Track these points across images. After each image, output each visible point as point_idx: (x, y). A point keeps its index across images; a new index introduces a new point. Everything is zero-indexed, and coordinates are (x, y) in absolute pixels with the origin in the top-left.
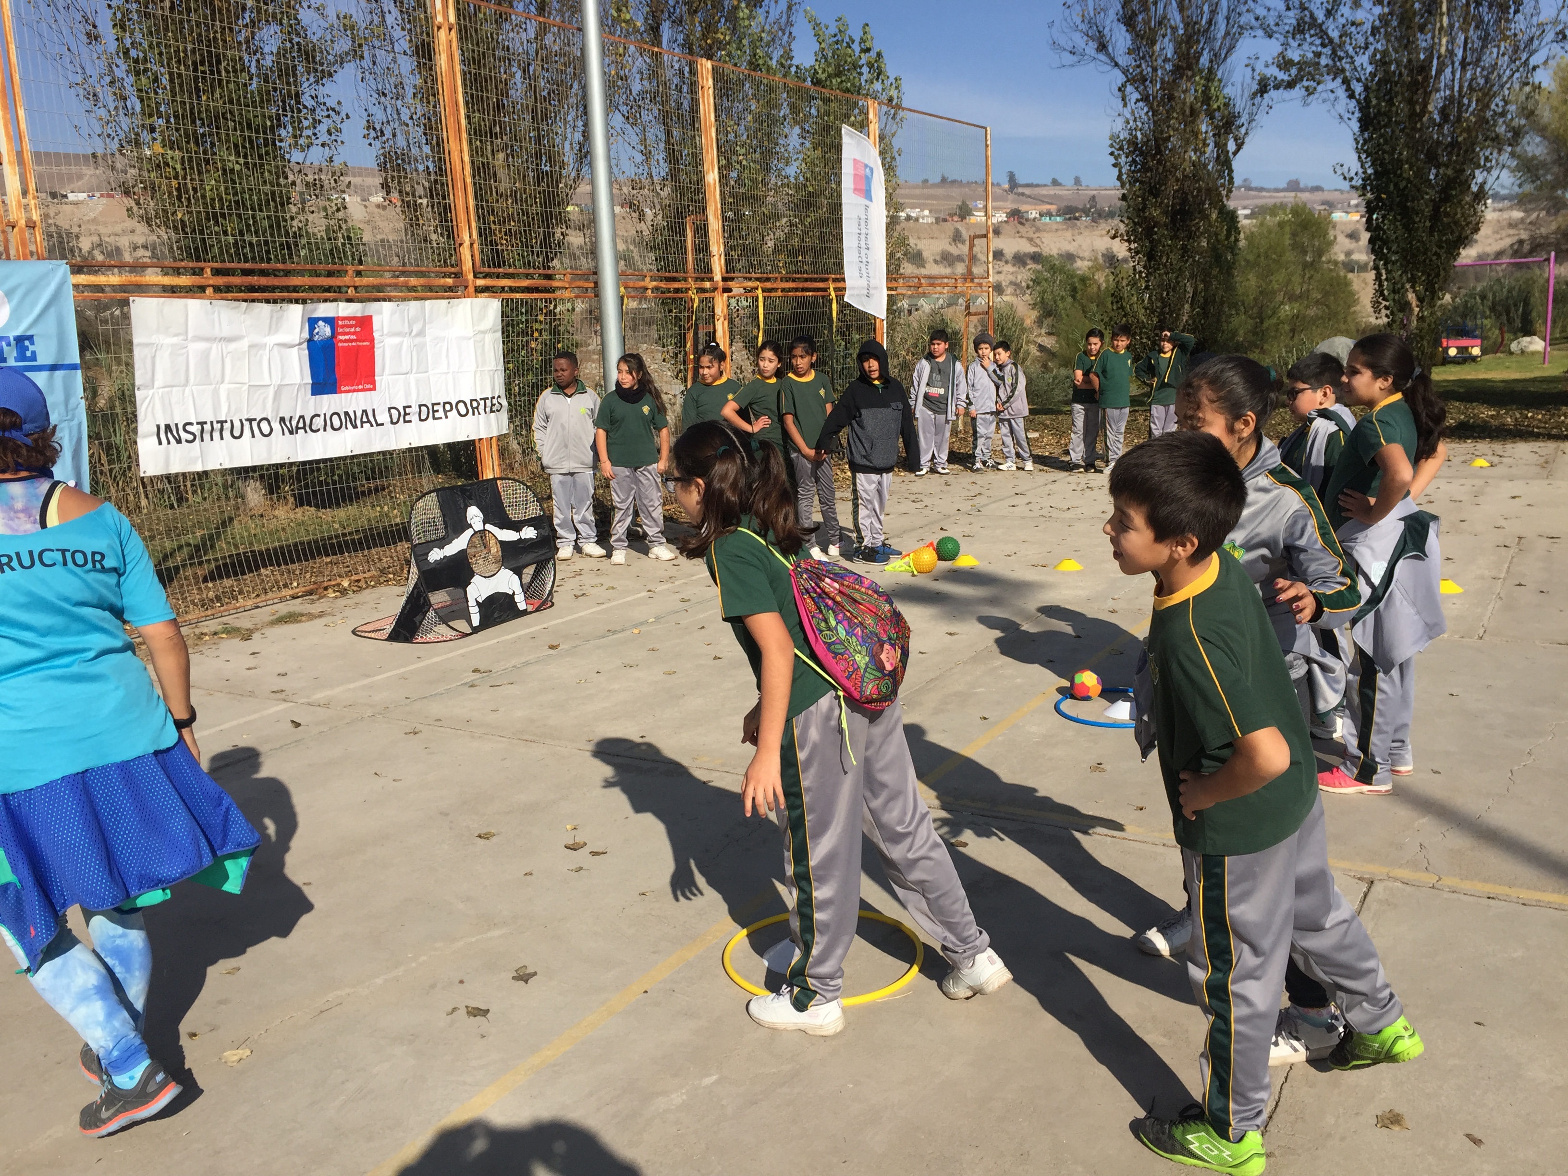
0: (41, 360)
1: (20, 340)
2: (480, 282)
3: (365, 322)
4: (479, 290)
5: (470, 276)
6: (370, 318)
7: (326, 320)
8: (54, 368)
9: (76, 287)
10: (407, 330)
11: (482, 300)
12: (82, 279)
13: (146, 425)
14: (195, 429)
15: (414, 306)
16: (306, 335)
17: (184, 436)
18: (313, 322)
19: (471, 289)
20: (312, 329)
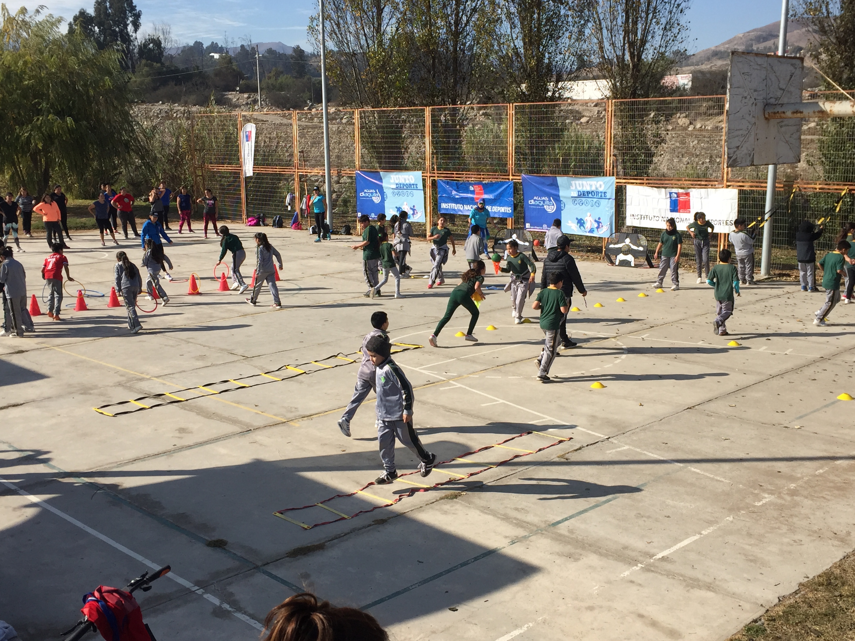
0: (608, 197)
3: (688, 194)
4: (728, 186)
5: (725, 182)
6: (689, 193)
9: (617, 183)
11: (729, 189)
12: (618, 181)
18: (671, 193)
20: (670, 195)
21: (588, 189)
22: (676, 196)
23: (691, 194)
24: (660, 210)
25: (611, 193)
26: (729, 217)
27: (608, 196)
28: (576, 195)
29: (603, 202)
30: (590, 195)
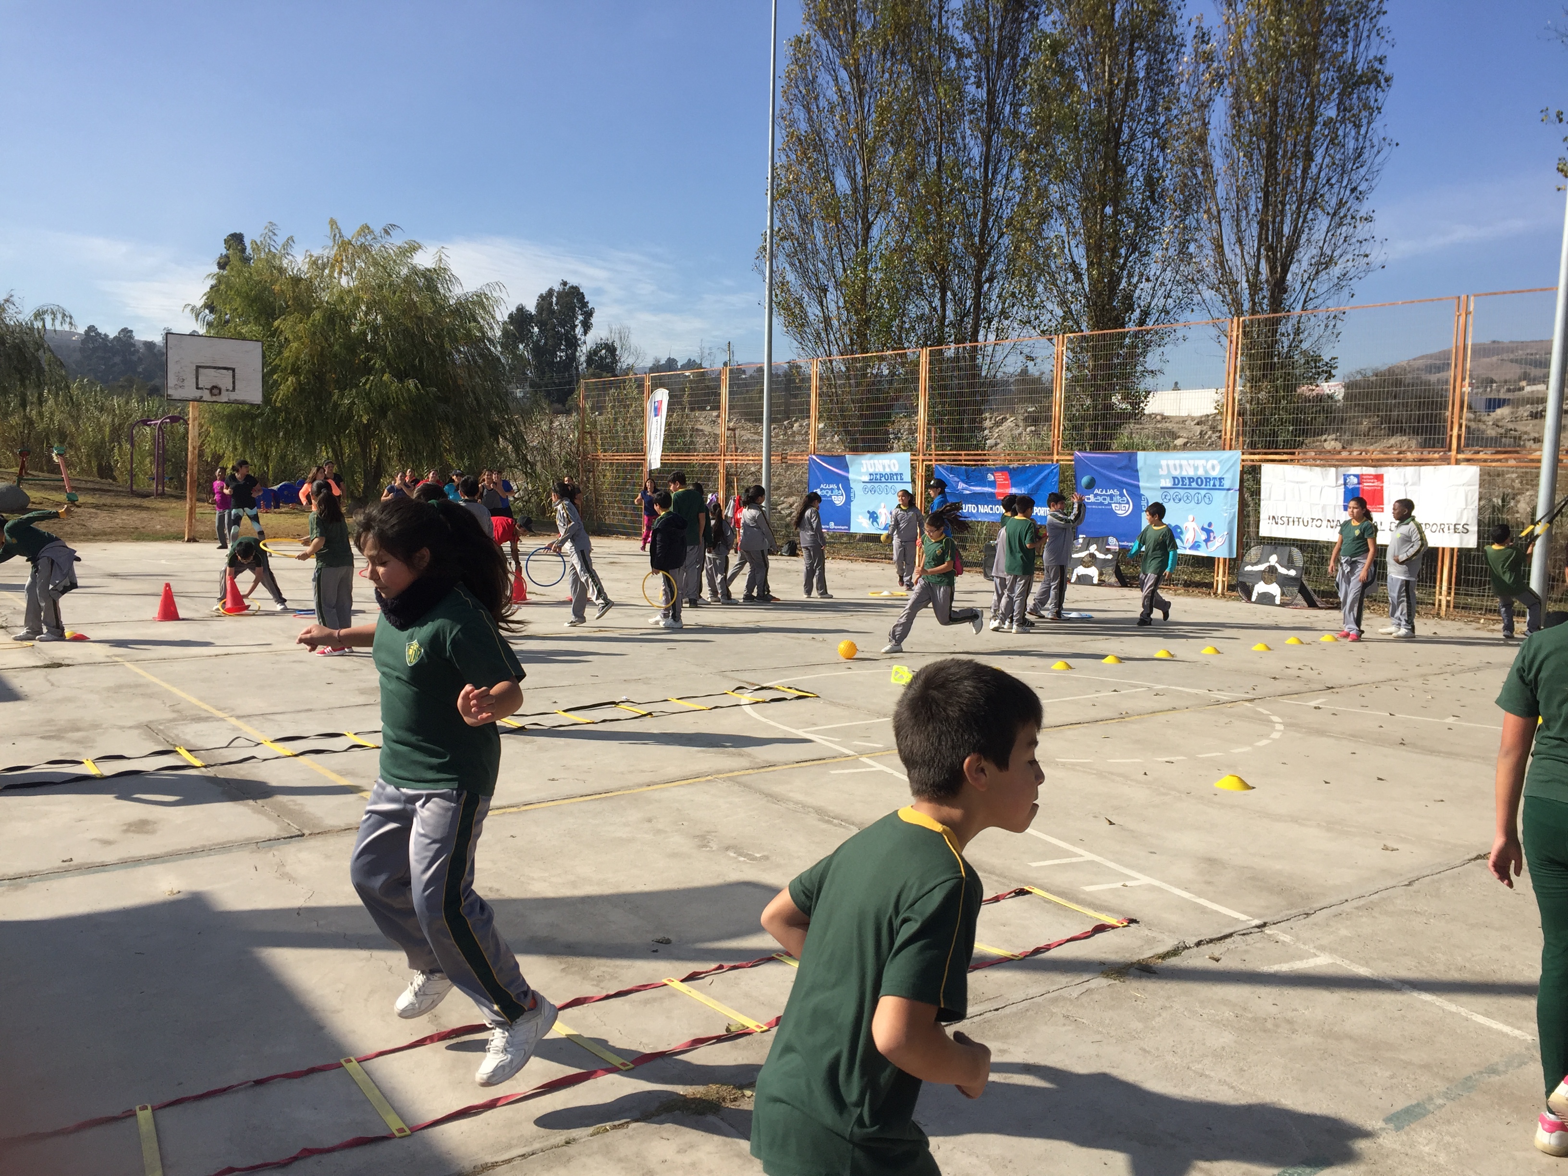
0: (1226, 486)
1: (1220, 479)
2: (1460, 456)
3: (1379, 478)
7: (1355, 476)
8: (1229, 490)
10: (1402, 482)
11: (1463, 467)
13: (1264, 516)
14: (1285, 519)
15: (1410, 471)
16: (1341, 481)
17: (1280, 521)
18: (1346, 477)
19: (1453, 460)
20: (1345, 480)
21: (1191, 473)
22: (1355, 480)
23: (1386, 478)
24: (1324, 508)
25: (1232, 479)
26: (1461, 518)
27: (1227, 484)
28: (1170, 485)
29: (1218, 495)
30: (1194, 485)
